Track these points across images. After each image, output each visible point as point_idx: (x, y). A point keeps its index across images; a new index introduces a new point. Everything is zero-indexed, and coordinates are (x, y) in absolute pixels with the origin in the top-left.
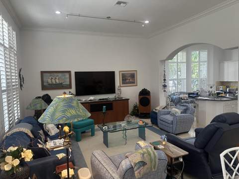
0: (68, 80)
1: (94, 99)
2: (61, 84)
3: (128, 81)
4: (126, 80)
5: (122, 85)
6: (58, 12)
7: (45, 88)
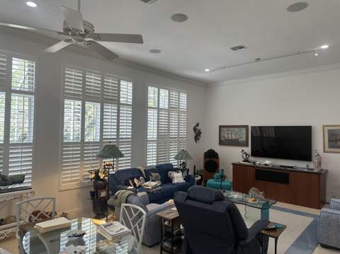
0: (244, 136)
2: (237, 140)
5: (327, 150)
7: (221, 143)
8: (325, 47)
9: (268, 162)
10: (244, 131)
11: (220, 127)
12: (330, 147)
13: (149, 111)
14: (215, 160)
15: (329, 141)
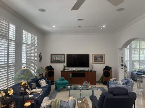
0: (63, 58)
1: (76, 70)
2: (60, 60)
3: (98, 60)
4: (97, 59)
5: (94, 63)
6: (54, 27)
7: (52, 62)
8: (104, 26)
9: (74, 69)
10: (63, 56)
11: (51, 54)
12: (95, 62)
13: (23, 45)
14: (53, 71)
15: (94, 60)
